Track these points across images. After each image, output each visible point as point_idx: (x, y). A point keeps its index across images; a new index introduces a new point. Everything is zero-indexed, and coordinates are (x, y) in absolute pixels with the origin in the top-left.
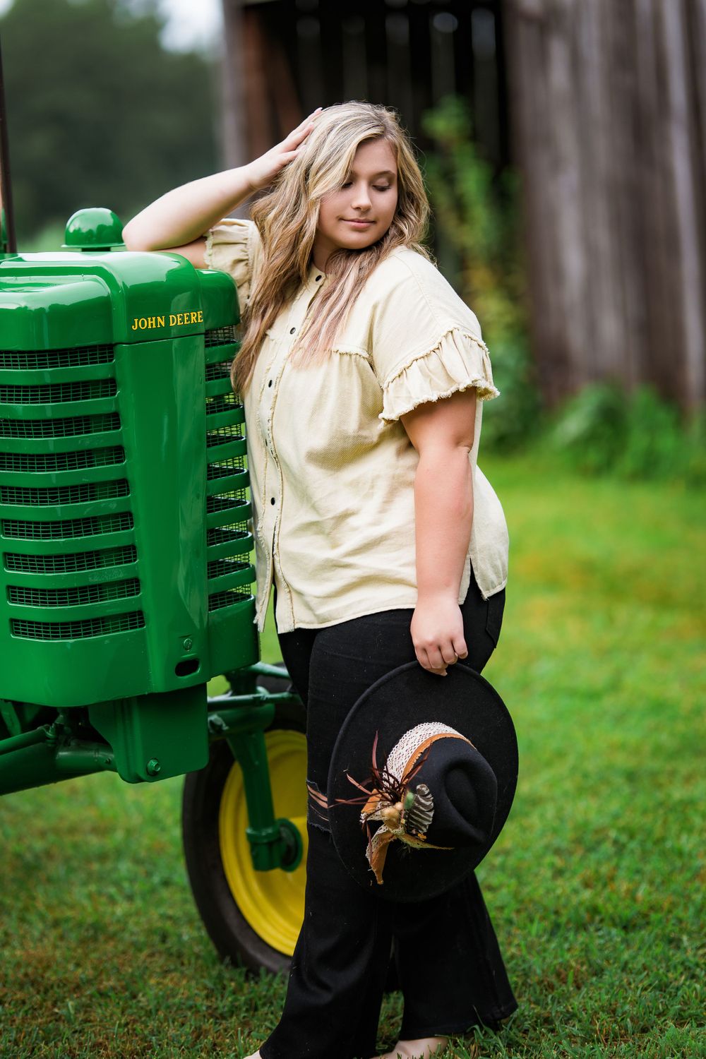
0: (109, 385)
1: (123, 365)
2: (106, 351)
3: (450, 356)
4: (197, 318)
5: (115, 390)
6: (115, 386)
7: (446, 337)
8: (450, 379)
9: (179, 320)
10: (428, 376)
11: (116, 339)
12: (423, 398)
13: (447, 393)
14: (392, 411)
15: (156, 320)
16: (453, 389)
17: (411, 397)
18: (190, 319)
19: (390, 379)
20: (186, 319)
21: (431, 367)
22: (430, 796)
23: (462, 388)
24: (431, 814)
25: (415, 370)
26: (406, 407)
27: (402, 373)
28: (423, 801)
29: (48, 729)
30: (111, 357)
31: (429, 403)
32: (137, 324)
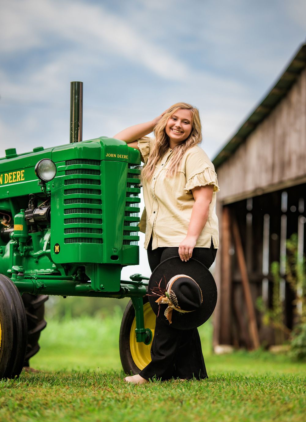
0: (98, 172)
1: (102, 167)
2: (98, 162)
3: (206, 174)
4: (126, 157)
5: (100, 174)
6: (100, 173)
7: (206, 169)
8: (206, 181)
9: (120, 156)
10: (200, 179)
11: (101, 159)
12: (197, 185)
13: (204, 184)
14: (188, 188)
15: (113, 155)
16: (206, 184)
17: (193, 185)
18: (124, 157)
19: (188, 179)
20: (123, 157)
21: (201, 177)
22: (174, 293)
23: (208, 183)
24: (176, 299)
25: (195, 178)
26: (191, 187)
27: (192, 178)
28: (173, 295)
29: (73, 276)
30: (100, 164)
31: (198, 186)
32: (108, 155)
